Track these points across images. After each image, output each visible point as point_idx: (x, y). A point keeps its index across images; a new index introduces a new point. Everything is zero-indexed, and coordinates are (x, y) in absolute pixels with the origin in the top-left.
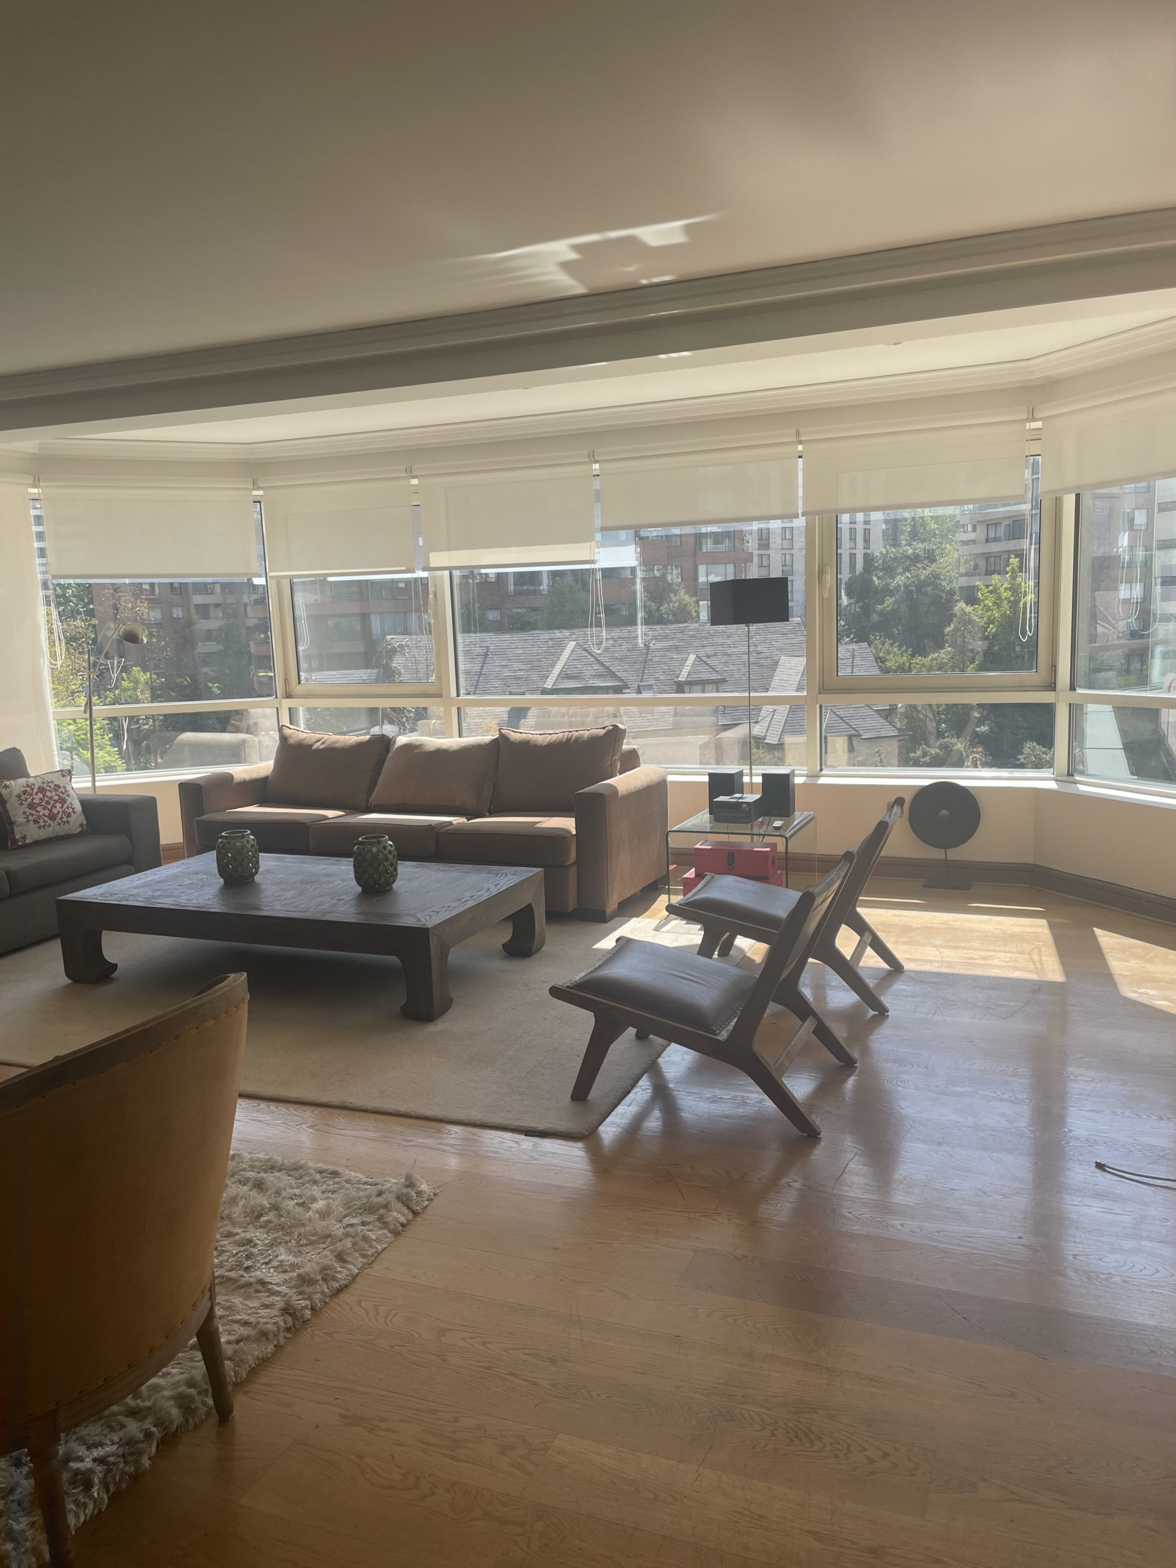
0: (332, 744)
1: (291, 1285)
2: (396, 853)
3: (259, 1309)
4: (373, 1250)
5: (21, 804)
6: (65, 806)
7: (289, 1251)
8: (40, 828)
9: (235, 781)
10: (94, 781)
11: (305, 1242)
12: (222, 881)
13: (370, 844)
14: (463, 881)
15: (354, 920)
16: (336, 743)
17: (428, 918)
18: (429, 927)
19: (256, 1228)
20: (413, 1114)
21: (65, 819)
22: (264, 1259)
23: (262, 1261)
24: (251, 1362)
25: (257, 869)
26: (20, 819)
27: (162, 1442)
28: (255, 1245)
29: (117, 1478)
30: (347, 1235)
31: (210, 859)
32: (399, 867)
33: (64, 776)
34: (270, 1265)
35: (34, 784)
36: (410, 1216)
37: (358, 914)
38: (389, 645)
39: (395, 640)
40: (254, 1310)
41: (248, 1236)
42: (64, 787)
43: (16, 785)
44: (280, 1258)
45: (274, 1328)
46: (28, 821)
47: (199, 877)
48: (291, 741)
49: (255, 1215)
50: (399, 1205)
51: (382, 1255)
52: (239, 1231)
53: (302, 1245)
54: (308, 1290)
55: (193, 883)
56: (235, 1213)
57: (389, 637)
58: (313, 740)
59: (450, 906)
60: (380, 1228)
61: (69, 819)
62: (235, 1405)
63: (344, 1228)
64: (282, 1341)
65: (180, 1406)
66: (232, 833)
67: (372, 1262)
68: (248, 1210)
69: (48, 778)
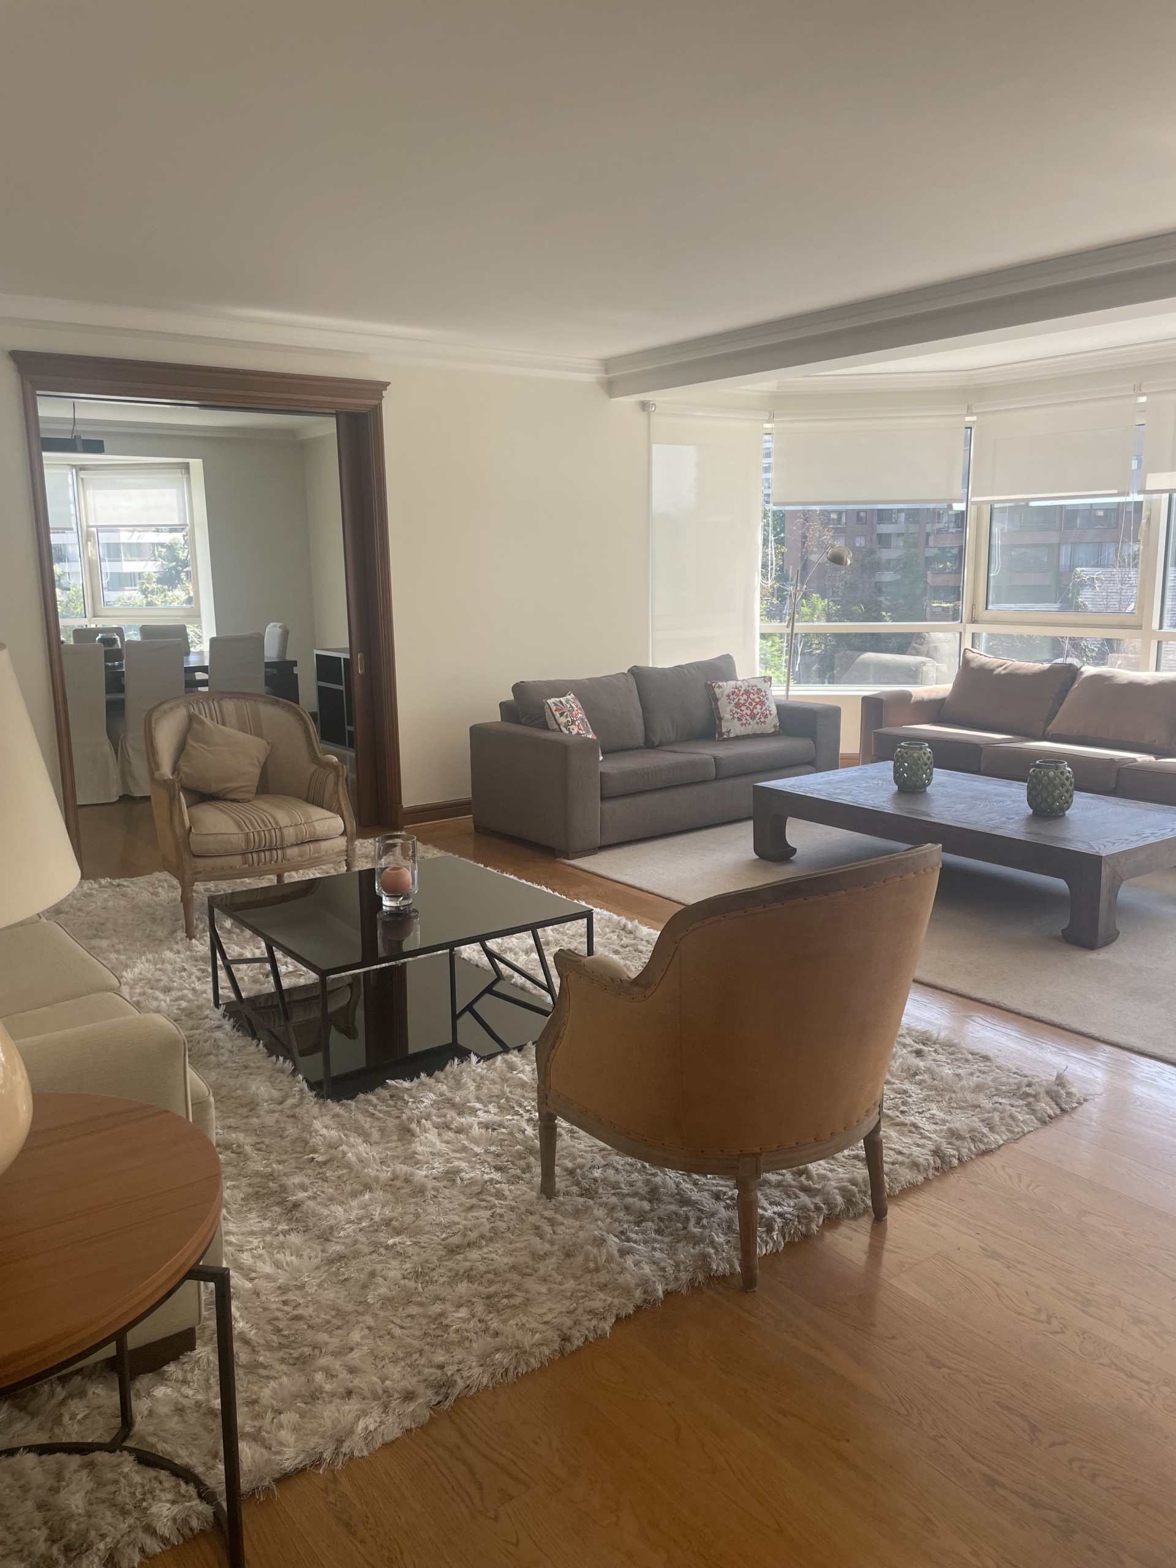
0: (1015, 670)
1: (941, 1135)
2: (1073, 780)
3: (911, 1145)
4: (1020, 1130)
5: (730, 703)
6: (764, 708)
7: (941, 1109)
8: (742, 725)
9: (913, 699)
10: (788, 690)
11: (955, 1105)
12: (896, 787)
13: (1048, 768)
14: (1144, 818)
15: (1022, 838)
16: (1019, 669)
17: (1102, 847)
18: (1103, 855)
19: (911, 1083)
20: (1067, 1027)
21: (762, 720)
22: (918, 1108)
23: (916, 1110)
24: (903, 1183)
25: (930, 780)
26: (727, 716)
27: (827, 1218)
28: (910, 1096)
29: (792, 1232)
30: (995, 1109)
31: (887, 768)
32: (1075, 797)
33: (765, 681)
34: (923, 1115)
35: (741, 687)
36: (1058, 1112)
37: (1027, 833)
38: (1079, 578)
39: (1084, 572)
40: (907, 1145)
41: (904, 1087)
42: (765, 692)
43: (727, 685)
44: (931, 1112)
45: (925, 1163)
46: (733, 718)
47: (876, 782)
48: (973, 665)
49: (912, 1074)
50: (1048, 1099)
51: (1029, 1136)
52: (897, 1082)
53: (952, 1107)
54: (957, 1143)
55: (870, 786)
56: (893, 1067)
57: (1078, 569)
58: (995, 665)
59: (1127, 840)
60: (1028, 1114)
61: (766, 720)
62: (889, 1211)
63: (993, 1104)
64: (931, 1177)
65: (843, 1197)
66: (910, 744)
67: (1018, 1139)
68: (905, 1068)
69: (753, 682)
